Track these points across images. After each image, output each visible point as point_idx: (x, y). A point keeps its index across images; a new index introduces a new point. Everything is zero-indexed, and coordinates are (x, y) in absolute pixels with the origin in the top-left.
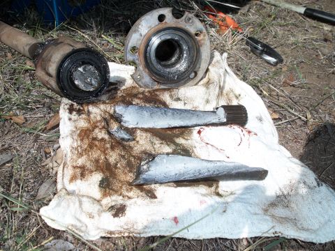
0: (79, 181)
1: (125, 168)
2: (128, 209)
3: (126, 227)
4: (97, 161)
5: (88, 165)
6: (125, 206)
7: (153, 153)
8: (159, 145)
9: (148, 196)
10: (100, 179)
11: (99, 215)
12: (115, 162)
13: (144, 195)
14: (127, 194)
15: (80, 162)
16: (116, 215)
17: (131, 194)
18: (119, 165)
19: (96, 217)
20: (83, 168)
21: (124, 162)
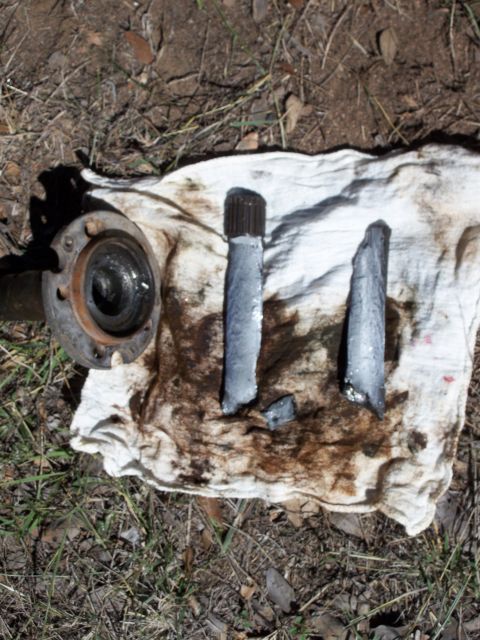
0: (357, 483)
1: (351, 422)
2: (419, 430)
3: (442, 436)
4: (334, 456)
5: (336, 468)
6: (414, 433)
7: (326, 375)
8: (311, 365)
9: (402, 402)
10: (363, 455)
11: (420, 465)
12: (341, 433)
13: (401, 405)
14: (392, 425)
15: (329, 478)
16: (424, 445)
17: (394, 421)
18: (347, 428)
19: (422, 469)
20: (339, 476)
21: (343, 421)
